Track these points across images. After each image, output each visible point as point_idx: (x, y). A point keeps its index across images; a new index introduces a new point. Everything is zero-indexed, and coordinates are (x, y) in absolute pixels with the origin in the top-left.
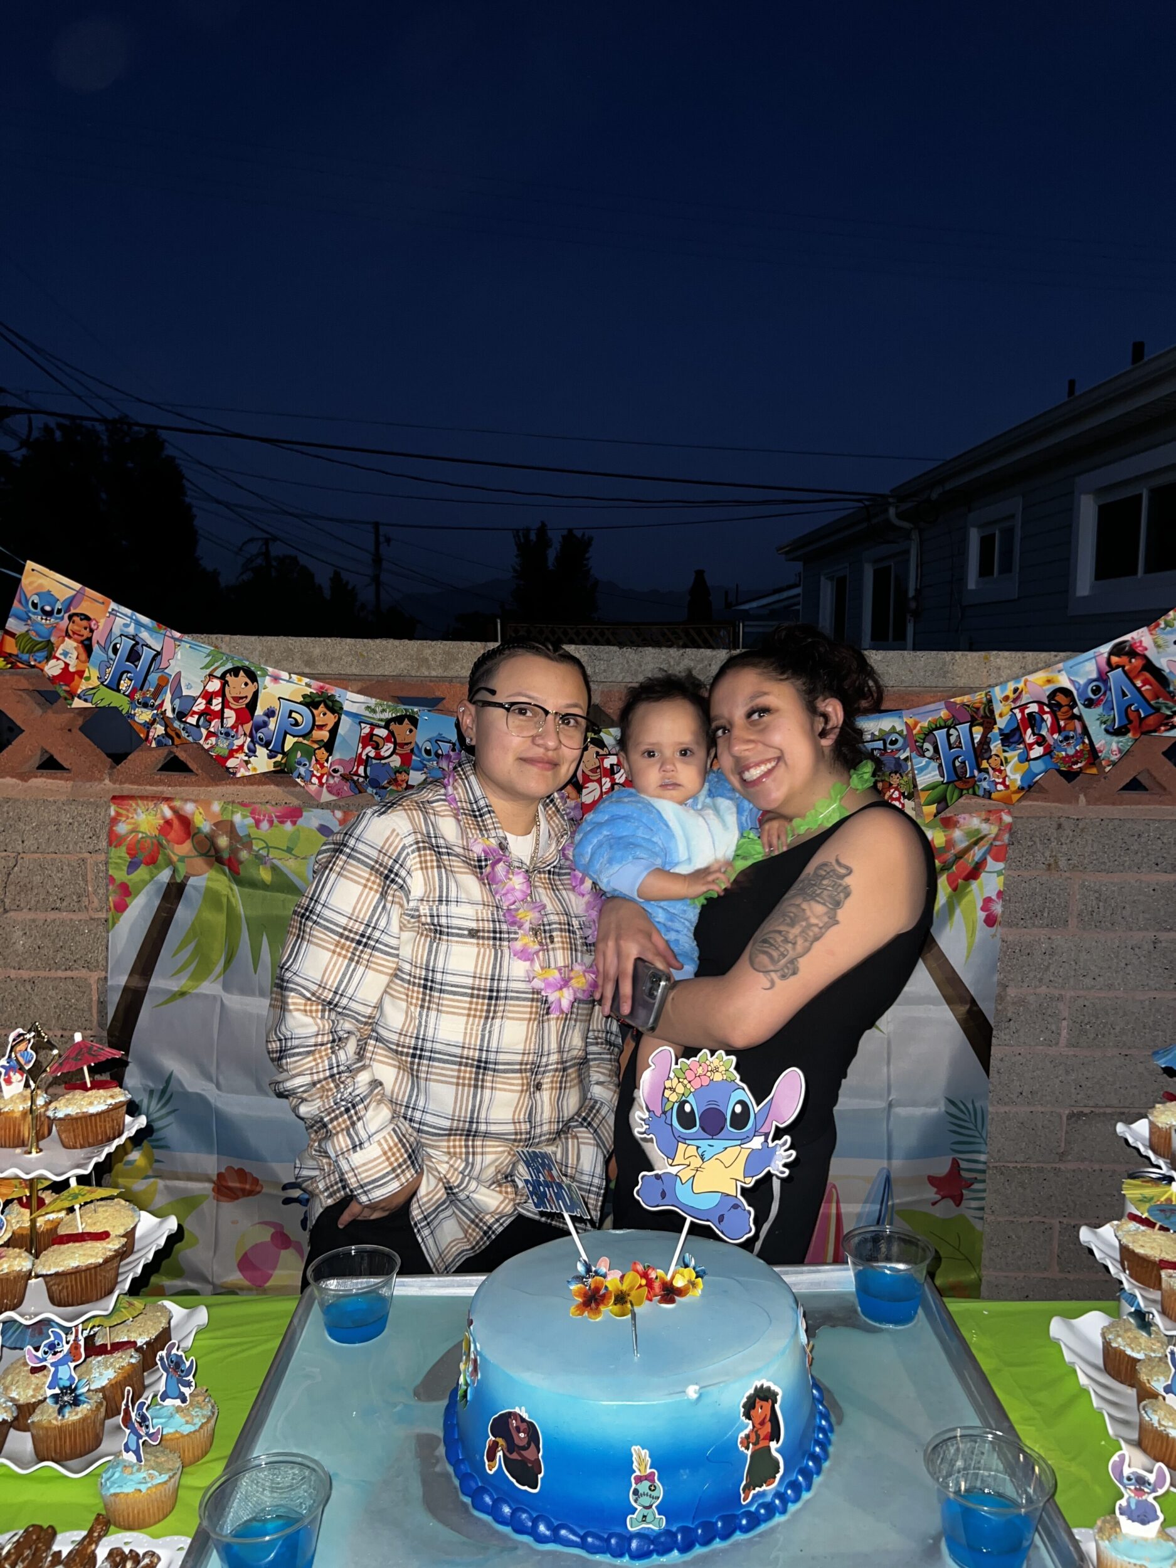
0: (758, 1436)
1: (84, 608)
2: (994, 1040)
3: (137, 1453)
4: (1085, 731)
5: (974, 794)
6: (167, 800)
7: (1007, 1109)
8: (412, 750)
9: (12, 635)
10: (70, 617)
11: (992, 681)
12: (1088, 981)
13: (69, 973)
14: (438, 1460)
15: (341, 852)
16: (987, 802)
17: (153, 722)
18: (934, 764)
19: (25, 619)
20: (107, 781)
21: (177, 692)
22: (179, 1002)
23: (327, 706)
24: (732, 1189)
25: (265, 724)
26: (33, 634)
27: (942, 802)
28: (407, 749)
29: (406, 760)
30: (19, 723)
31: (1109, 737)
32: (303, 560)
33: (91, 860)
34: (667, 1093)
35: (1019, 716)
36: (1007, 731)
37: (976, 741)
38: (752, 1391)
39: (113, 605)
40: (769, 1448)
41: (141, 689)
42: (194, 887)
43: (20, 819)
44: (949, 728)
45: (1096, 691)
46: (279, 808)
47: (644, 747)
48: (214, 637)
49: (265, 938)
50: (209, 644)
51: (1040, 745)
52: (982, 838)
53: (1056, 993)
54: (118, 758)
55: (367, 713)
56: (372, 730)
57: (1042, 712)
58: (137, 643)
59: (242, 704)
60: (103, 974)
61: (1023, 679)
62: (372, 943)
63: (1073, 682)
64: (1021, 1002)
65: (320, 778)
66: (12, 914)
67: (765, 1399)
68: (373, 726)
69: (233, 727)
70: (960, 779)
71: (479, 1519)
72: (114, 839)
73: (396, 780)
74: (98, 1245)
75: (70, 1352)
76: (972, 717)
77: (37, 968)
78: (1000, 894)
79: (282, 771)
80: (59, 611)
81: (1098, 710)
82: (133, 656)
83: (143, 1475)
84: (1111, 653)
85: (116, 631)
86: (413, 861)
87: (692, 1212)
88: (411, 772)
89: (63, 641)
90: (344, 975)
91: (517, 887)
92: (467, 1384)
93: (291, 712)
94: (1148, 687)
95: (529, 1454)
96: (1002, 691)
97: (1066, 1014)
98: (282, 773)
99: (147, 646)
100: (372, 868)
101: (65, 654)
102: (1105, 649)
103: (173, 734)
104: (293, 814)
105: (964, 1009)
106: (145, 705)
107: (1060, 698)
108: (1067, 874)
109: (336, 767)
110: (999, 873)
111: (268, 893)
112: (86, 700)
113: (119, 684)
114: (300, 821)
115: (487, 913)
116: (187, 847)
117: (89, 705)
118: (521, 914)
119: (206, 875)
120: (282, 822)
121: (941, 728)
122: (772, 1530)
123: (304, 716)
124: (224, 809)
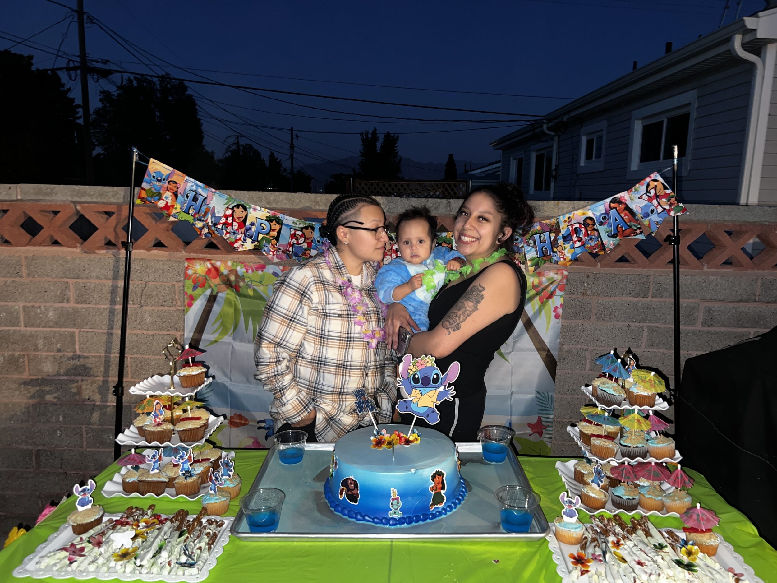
0: (436, 488)
1: (174, 178)
2: (557, 367)
3: (215, 490)
4: (599, 236)
5: (551, 262)
6: (209, 260)
7: (563, 396)
8: (312, 241)
9: (144, 189)
10: (169, 182)
11: (560, 214)
12: (599, 343)
13: (168, 333)
14: (322, 498)
15: (284, 284)
16: (557, 266)
17: (203, 227)
18: (534, 249)
19: (149, 183)
20: (183, 252)
21: (213, 215)
22: (214, 345)
23: (276, 222)
24: (432, 406)
25: (250, 229)
26: (153, 190)
27: (537, 265)
28: (310, 240)
29: (309, 245)
30: (146, 226)
31: (609, 238)
32: (255, 146)
33: (177, 285)
34: (409, 371)
35: (571, 229)
36: (565, 235)
37: (552, 239)
38: (435, 472)
39: (187, 177)
40: (440, 492)
41: (198, 213)
42: (221, 297)
43: (147, 267)
44: (540, 234)
45: (604, 218)
46: (256, 264)
47: (404, 240)
48: (228, 191)
49: (250, 319)
50: (227, 194)
51: (579, 241)
52: (554, 281)
53: (585, 347)
54: (187, 243)
55: (293, 225)
56: (295, 232)
57: (580, 227)
58: (197, 194)
59: (241, 220)
60: (182, 333)
61: (573, 213)
62: (296, 320)
63: (594, 214)
64: (570, 351)
65: (273, 252)
66: (144, 307)
67: (440, 475)
68: (296, 230)
69: (237, 230)
70: (545, 256)
71: (337, 515)
72: (187, 277)
73: (305, 253)
74: (197, 421)
75: (188, 459)
76: (551, 229)
77: (155, 330)
78: (561, 305)
79: (257, 249)
80: (164, 180)
81: (605, 227)
82: (195, 199)
83: (217, 498)
84: (611, 202)
85: (188, 188)
86: (313, 288)
87: (417, 413)
88: (312, 250)
89: (165, 193)
90: (285, 332)
91: (357, 297)
92: (333, 471)
93: (261, 224)
94: (626, 217)
95: (354, 492)
96: (563, 218)
97: (589, 357)
98: (257, 250)
99: (201, 195)
100: (297, 291)
101: (166, 198)
102: (608, 200)
103: (211, 232)
104: (262, 267)
105: (545, 353)
106: (200, 220)
107: (589, 221)
108: (591, 297)
109: (280, 247)
110: (561, 296)
111: (252, 300)
112: (175, 218)
113: (189, 211)
114: (265, 270)
115: (345, 308)
116: (218, 280)
117: (176, 220)
118: (358, 308)
119: (226, 292)
120: (257, 270)
121: (537, 234)
122: (441, 520)
123: (266, 225)
124: (233, 265)
